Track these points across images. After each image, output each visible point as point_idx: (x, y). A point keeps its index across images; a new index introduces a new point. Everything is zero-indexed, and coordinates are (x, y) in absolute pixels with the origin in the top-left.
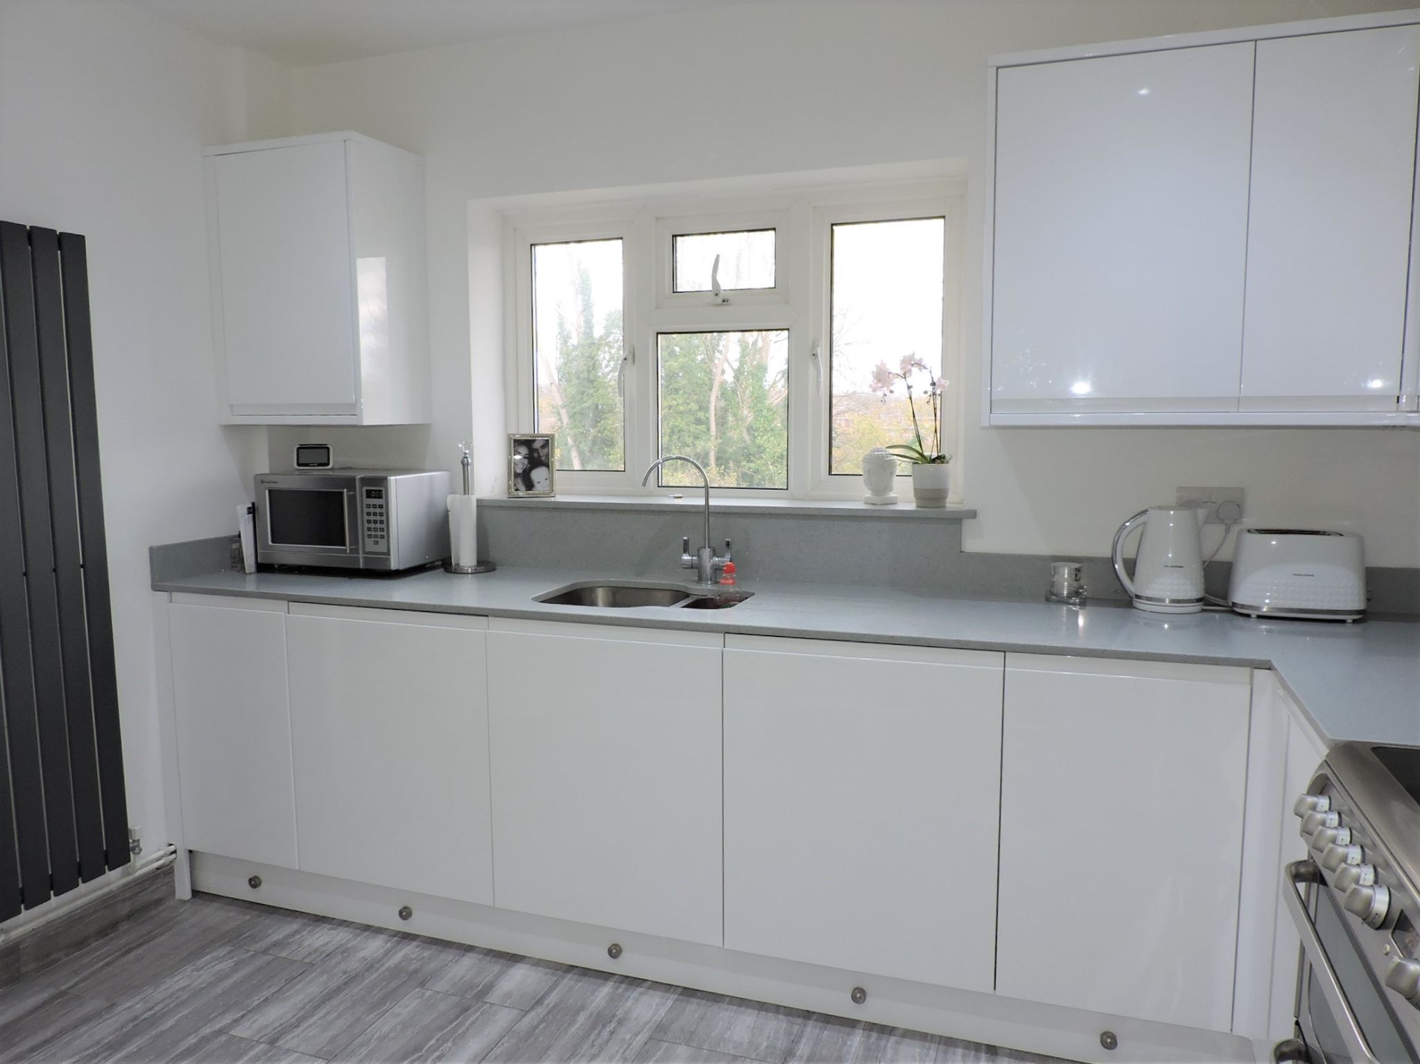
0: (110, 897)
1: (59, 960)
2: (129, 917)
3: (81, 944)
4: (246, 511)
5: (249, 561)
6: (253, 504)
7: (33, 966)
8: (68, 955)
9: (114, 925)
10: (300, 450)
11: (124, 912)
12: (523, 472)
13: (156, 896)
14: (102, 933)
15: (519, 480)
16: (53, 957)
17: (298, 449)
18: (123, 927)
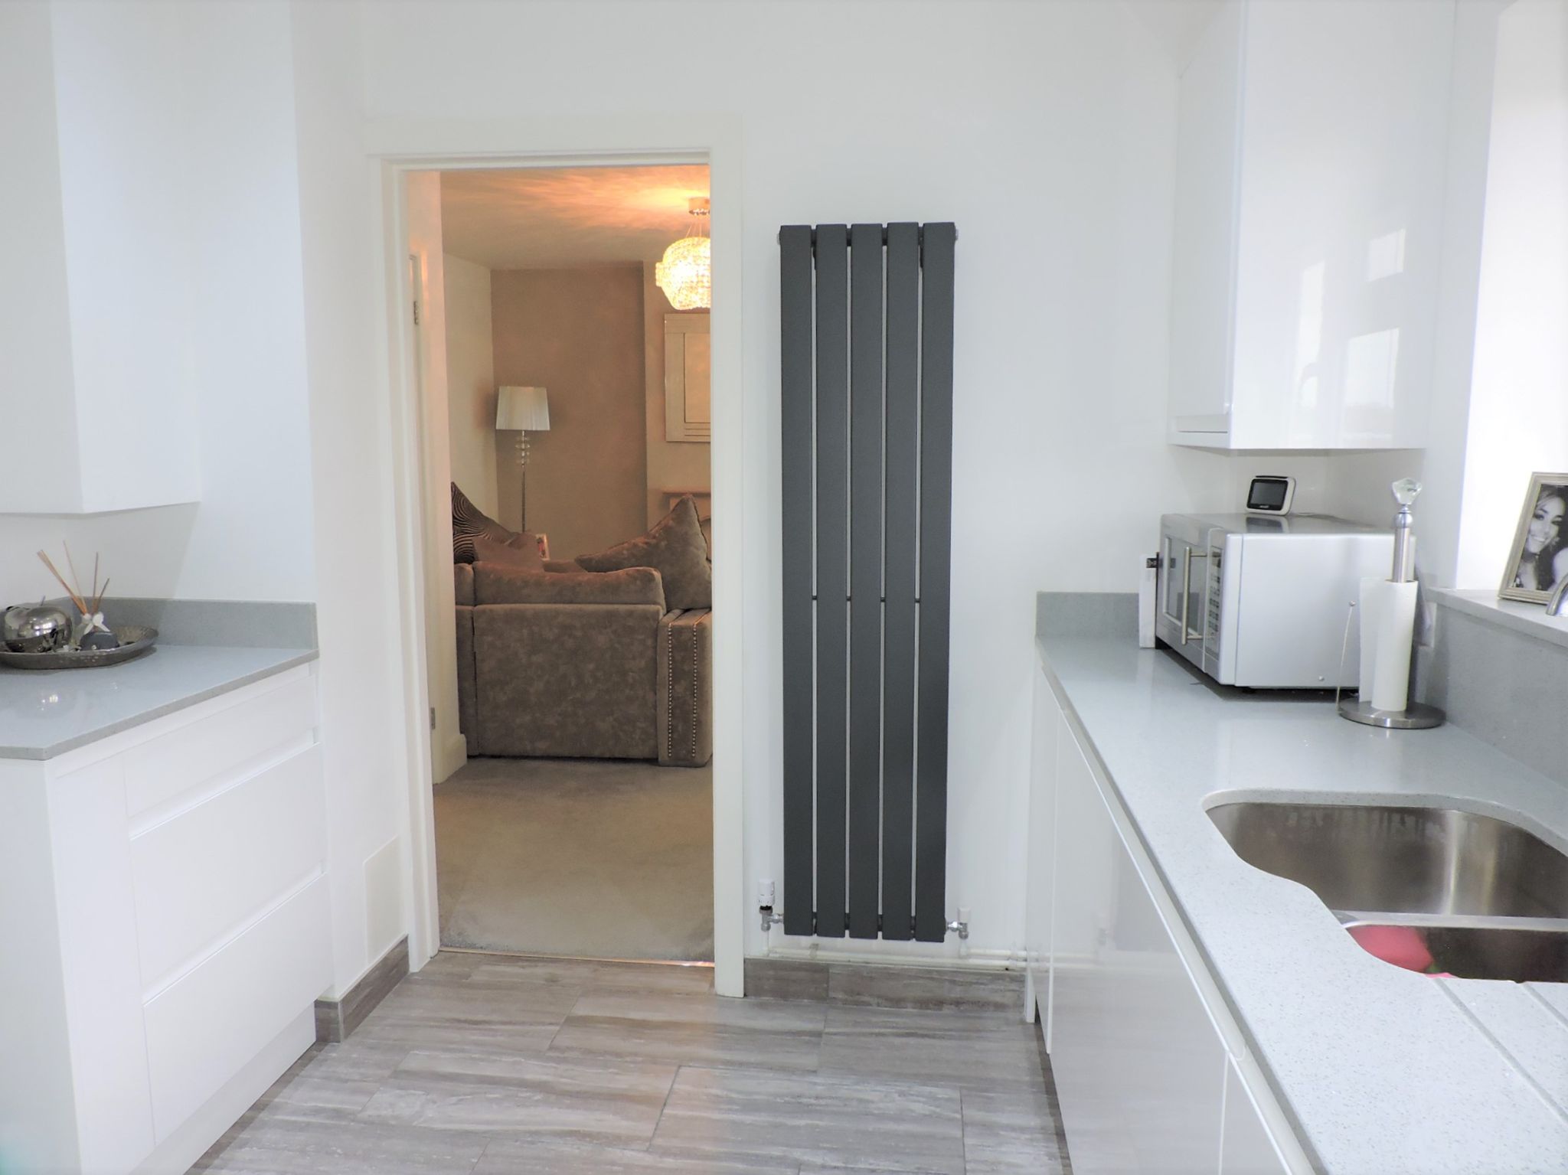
0: (937, 971)
1: (870, 1005)
2: (958, 1003)
3: (897, 1002)
4: (1145, 564)
5: (1147, 634)
6: (1158, 555)
7: (840, 996)
8: (878, 1005)
9: (939, 1003)
10: (1256, 484)
11: (953, 996)
12: (1541, 552)
13: (998, 998)
14: (923, 1004)
15: (1529, 569)
16: (866, 999)
17: (1254, 481)
18: (946, 1010)
